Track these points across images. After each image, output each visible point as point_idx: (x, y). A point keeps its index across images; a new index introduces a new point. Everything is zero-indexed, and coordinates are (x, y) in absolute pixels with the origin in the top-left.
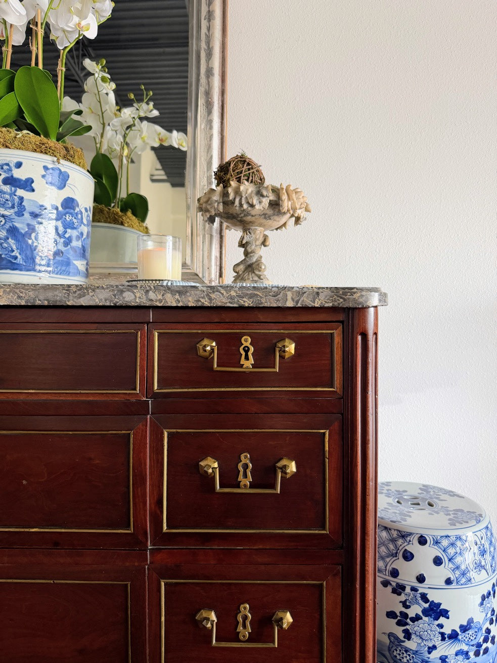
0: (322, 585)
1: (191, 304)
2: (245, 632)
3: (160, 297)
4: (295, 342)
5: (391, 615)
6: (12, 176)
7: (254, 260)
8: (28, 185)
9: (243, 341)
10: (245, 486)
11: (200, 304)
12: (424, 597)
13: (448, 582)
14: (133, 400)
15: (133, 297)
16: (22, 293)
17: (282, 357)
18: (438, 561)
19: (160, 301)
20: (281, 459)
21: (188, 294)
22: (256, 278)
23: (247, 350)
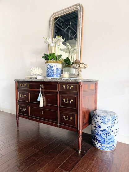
2: (67, 119)
4: (73, 86)
5: (94, 126)
8: (52, 67)
12: (98, 124)
13: (102, 123)
14: (57, 92)
18: (100, 119)
23: (68, 87)
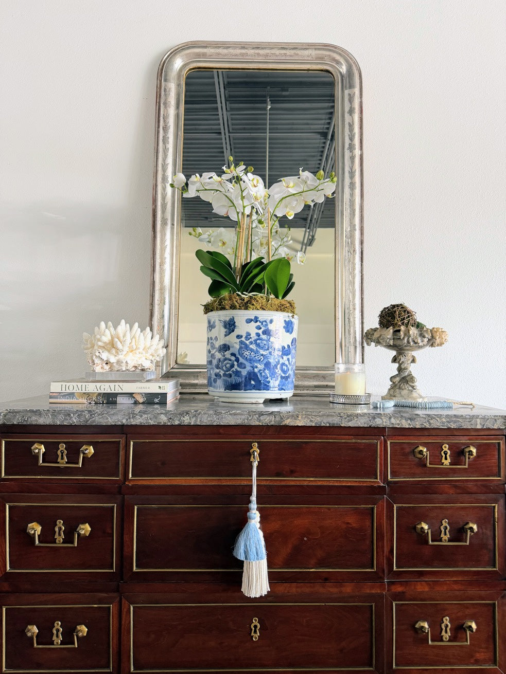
0: (494, 604)
1: (418, 427)
2: (446, 636)
3: (398, 422)
4: (476, 448)
6: (268, 329)
7: (406, 374)
9: (443, 448)
10: (445, 540)
11: (423, 426)
14: (376, 485)
15: (381, 422)
16: (313, 418)
17: (469, 458)
19: (399, 424)
20: (467, 523)
21: (416, 420)
22: (411, 388)
23: (446, 453)
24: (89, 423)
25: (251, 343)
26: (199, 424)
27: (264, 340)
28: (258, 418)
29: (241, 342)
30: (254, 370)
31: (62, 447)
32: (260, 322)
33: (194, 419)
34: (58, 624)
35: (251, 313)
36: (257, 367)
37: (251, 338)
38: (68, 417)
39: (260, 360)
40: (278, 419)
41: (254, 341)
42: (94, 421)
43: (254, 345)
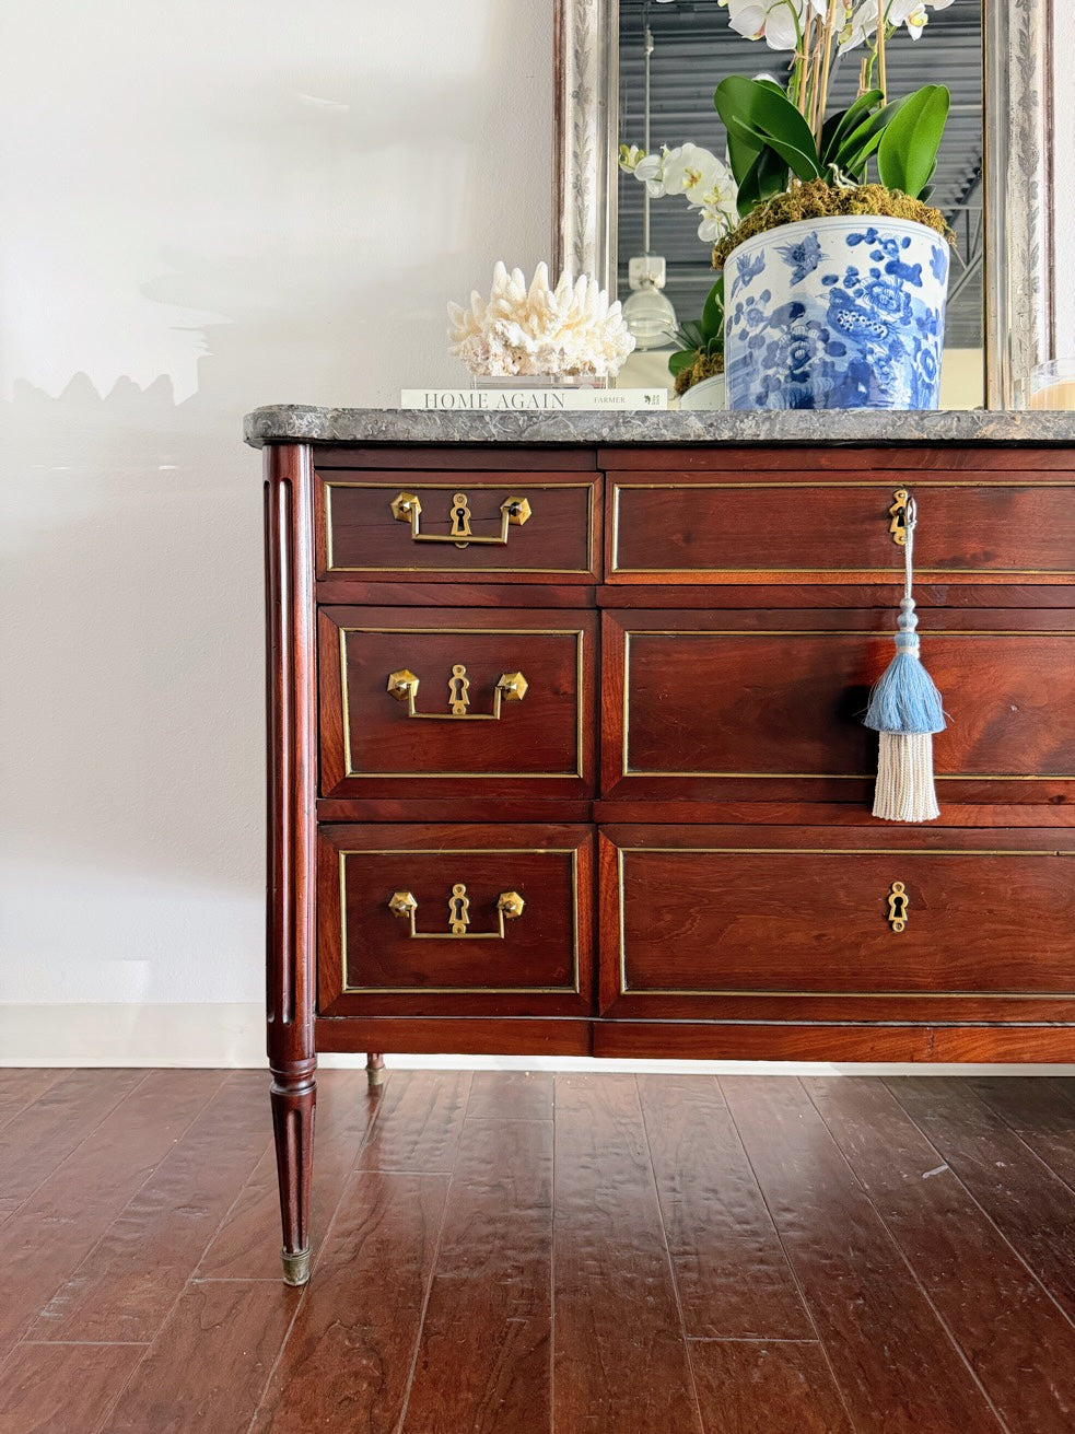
6: (898, 261)
8: (914, 275)
24: (525, 437)
25: (859, 293)
26: (779, 437)
27: (888, 287)
28: (917, 424)
29: (836, 293)
30: (865, 358)
31: (461, 501)
32: (881, 242)
33: (767, 425)
34: (459, 891)
35: (858, 222)
36: (872, 352)
37: (858, 281)
38: (478, 424)
39: (879, 336)
40: (965, 424)
41: (866, 288)
42: (537, 432)
43: (867, 299)
